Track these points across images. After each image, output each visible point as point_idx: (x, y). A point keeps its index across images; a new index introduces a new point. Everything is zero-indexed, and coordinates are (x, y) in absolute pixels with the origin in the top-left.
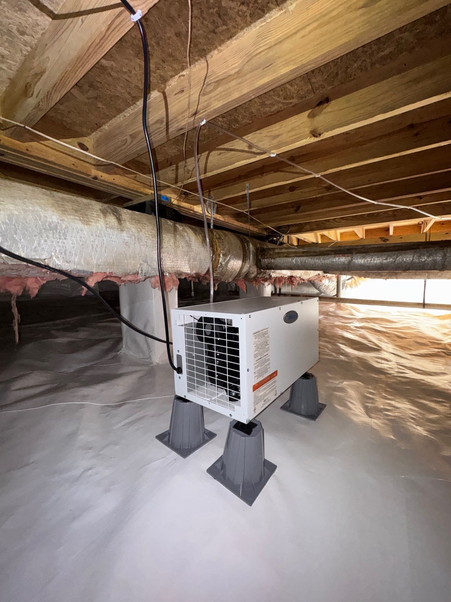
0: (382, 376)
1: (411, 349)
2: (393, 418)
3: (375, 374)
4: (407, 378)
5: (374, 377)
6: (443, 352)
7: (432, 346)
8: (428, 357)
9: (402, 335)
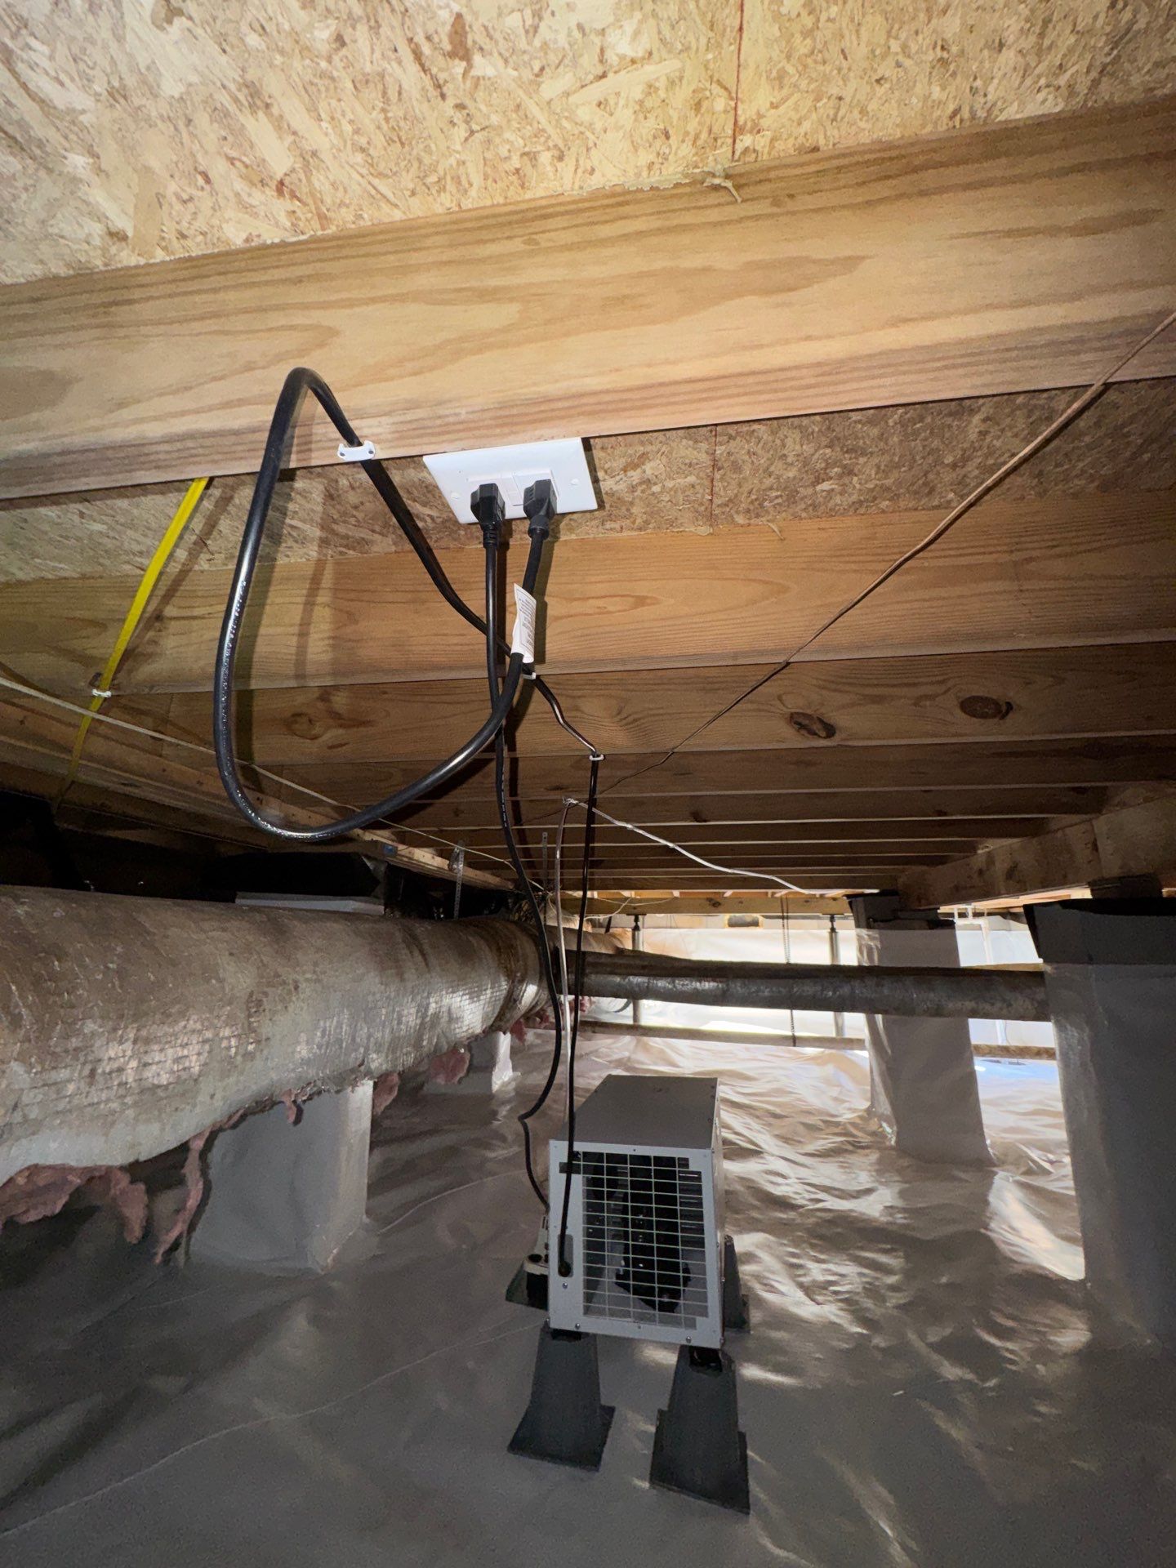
0: (792, 1215)
1: (800, 1142)
2: (847, 1296)
3: (781, 1211)
4: (830, 1210)
5: (782, 1219)
6: (849, 1142)
7: (828, 1131)
8: (829, 1156)
9: (778, 1111)
